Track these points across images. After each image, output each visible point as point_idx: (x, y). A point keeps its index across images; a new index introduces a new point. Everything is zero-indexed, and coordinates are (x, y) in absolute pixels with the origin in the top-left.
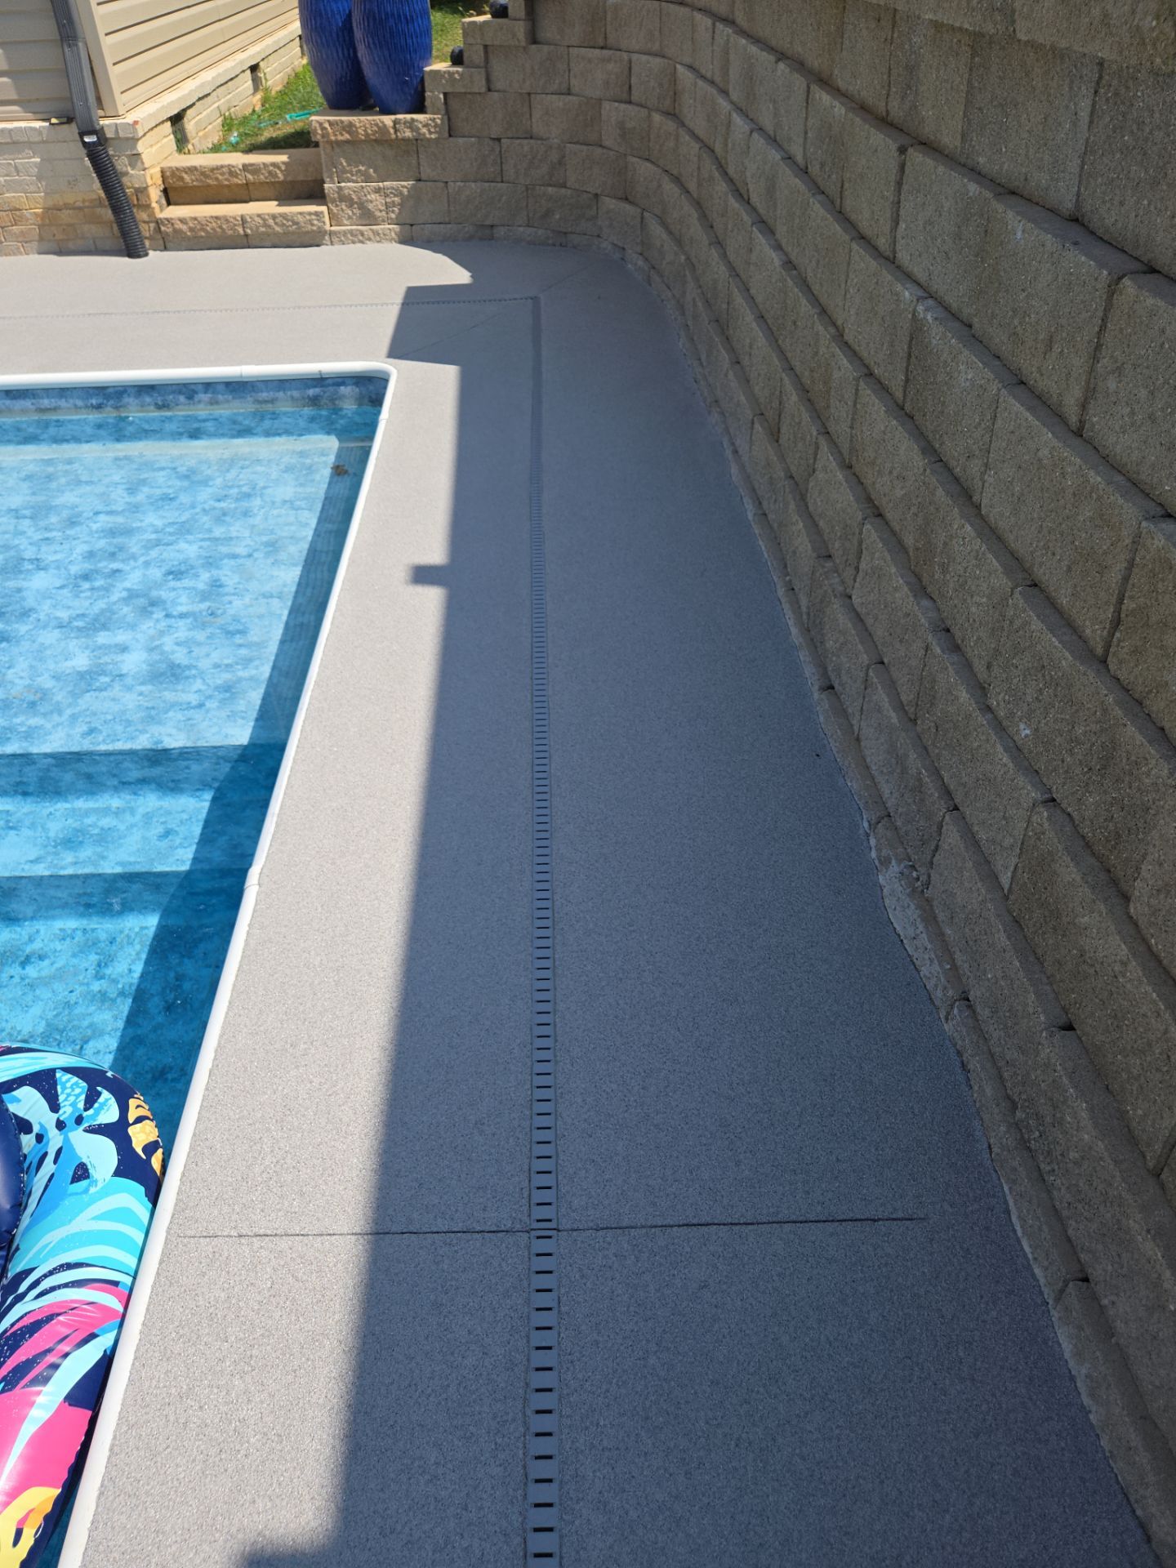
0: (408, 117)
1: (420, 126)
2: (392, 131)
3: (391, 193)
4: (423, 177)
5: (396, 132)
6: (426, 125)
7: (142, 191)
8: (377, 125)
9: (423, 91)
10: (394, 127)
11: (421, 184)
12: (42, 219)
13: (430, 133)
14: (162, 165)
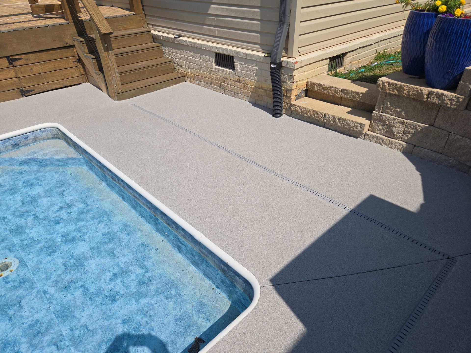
0: (440, 91)
1: (446, 99)
2: (425, 97)
3: (410, 127)
4: (436, 124)
5: (427, 98)
6: (451, 100)
7: (289, 91)
8: (417, 91)
9: (459, 80)
10: (428, 95)
11: (432, 128)
12: (253, 90)
13: (451, 104)
14: (308, 80)
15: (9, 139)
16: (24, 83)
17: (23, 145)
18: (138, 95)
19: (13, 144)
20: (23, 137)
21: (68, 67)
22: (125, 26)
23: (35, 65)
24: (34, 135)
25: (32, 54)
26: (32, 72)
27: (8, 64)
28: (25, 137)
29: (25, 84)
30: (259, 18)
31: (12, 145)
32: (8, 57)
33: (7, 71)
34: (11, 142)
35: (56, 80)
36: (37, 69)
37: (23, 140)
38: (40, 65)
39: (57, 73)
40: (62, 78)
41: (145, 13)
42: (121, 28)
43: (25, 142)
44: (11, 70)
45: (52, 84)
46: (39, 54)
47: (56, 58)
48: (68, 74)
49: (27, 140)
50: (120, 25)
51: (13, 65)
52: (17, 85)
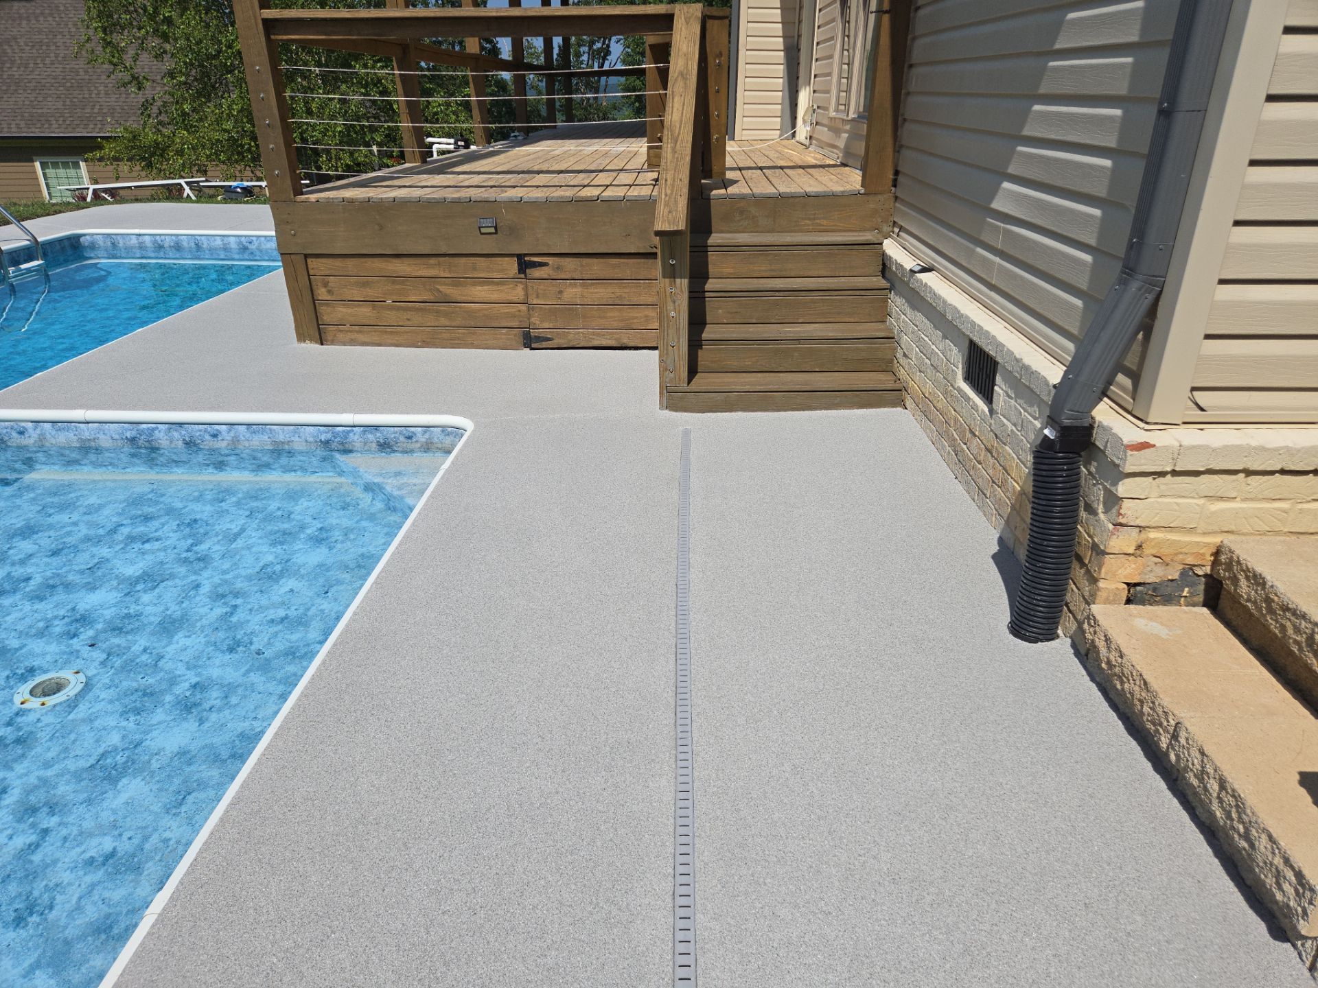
12: (1017, 500)
14: (1228, 540)
15: (376, 427)
16: (535, 320)
17: (400, 449)
18: (731, 411)
19: (382, 441)
20: (405, 432)
21: (641, 303)
22: (824, 222)
23: (571, 284)
24: (427, 436)
25: (571, 259)
26: (560, 298)
27: (517, 271)
28: (408, 433)
29: (538, 322)
30: (1093, 242)
31: (378, 442)
32: (520, 257)
33: (511, 286)
34: (378, 435)
35: (606, 327)
36: (572, 293)
37: (402, 439)
38: (583, 285)
39: (614, 313)
40: (621, 325)
41: (898, 194)
42: (808, 225)
43: (405, 445)
44: (519, 285)
45: (594, 334)
46: (585, 261)
47: (620, 276)
48: (637, 318)
49: (410, 441)
50: (809, 219)
51: (526, 276)
52: (521, 319)
